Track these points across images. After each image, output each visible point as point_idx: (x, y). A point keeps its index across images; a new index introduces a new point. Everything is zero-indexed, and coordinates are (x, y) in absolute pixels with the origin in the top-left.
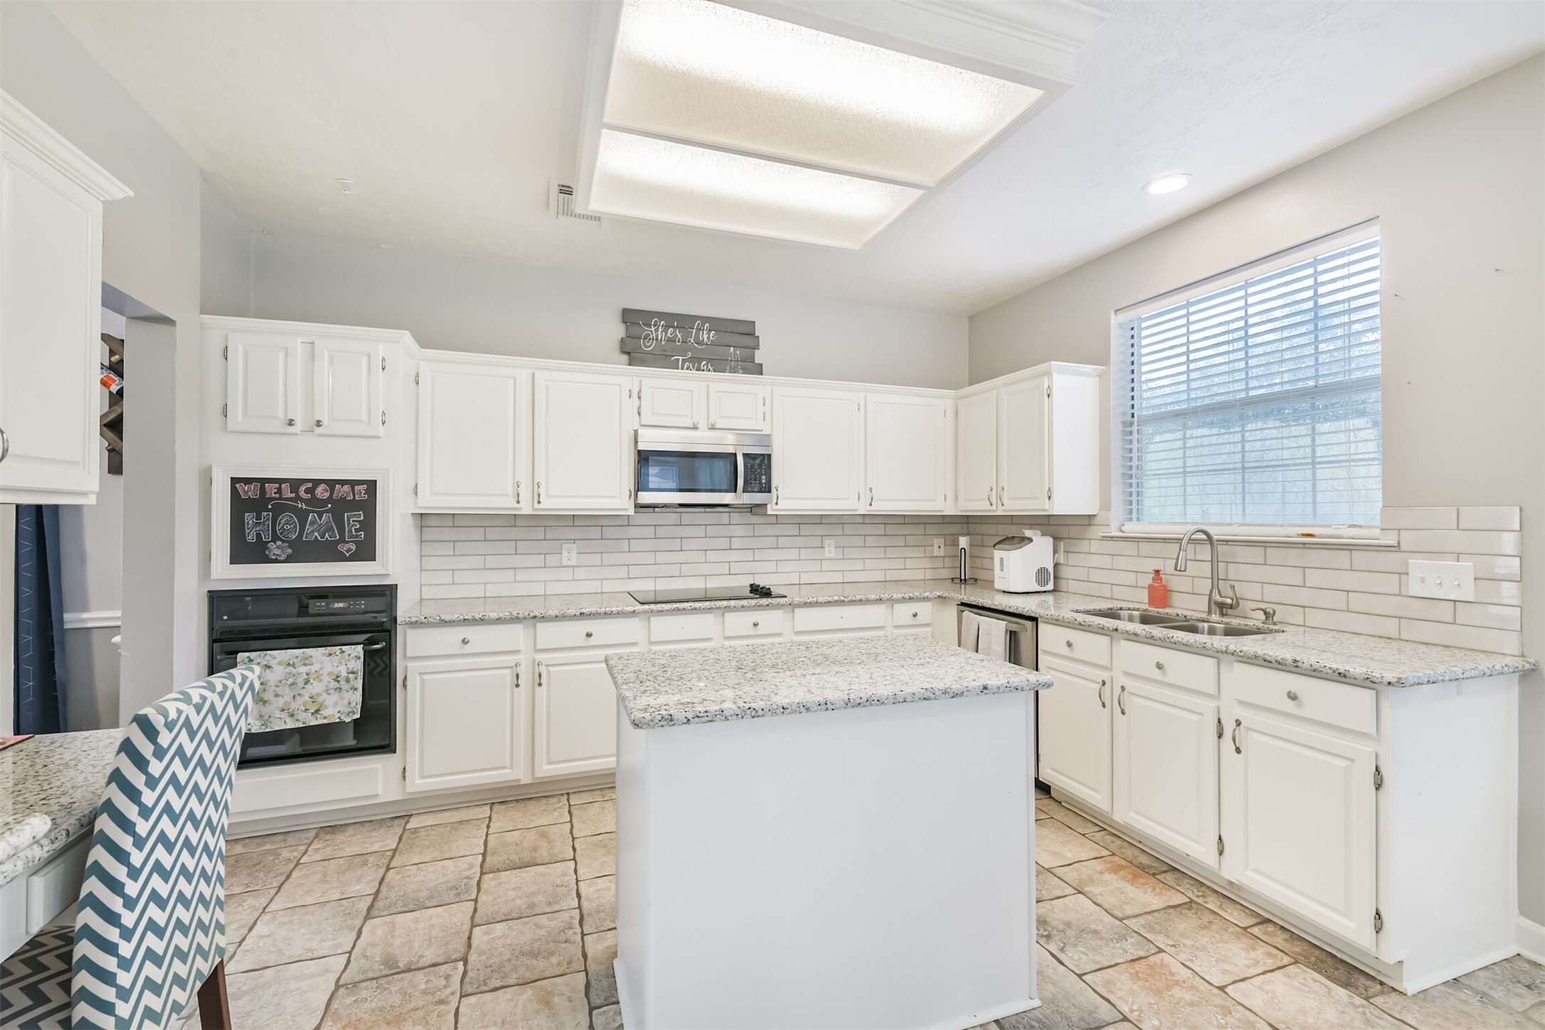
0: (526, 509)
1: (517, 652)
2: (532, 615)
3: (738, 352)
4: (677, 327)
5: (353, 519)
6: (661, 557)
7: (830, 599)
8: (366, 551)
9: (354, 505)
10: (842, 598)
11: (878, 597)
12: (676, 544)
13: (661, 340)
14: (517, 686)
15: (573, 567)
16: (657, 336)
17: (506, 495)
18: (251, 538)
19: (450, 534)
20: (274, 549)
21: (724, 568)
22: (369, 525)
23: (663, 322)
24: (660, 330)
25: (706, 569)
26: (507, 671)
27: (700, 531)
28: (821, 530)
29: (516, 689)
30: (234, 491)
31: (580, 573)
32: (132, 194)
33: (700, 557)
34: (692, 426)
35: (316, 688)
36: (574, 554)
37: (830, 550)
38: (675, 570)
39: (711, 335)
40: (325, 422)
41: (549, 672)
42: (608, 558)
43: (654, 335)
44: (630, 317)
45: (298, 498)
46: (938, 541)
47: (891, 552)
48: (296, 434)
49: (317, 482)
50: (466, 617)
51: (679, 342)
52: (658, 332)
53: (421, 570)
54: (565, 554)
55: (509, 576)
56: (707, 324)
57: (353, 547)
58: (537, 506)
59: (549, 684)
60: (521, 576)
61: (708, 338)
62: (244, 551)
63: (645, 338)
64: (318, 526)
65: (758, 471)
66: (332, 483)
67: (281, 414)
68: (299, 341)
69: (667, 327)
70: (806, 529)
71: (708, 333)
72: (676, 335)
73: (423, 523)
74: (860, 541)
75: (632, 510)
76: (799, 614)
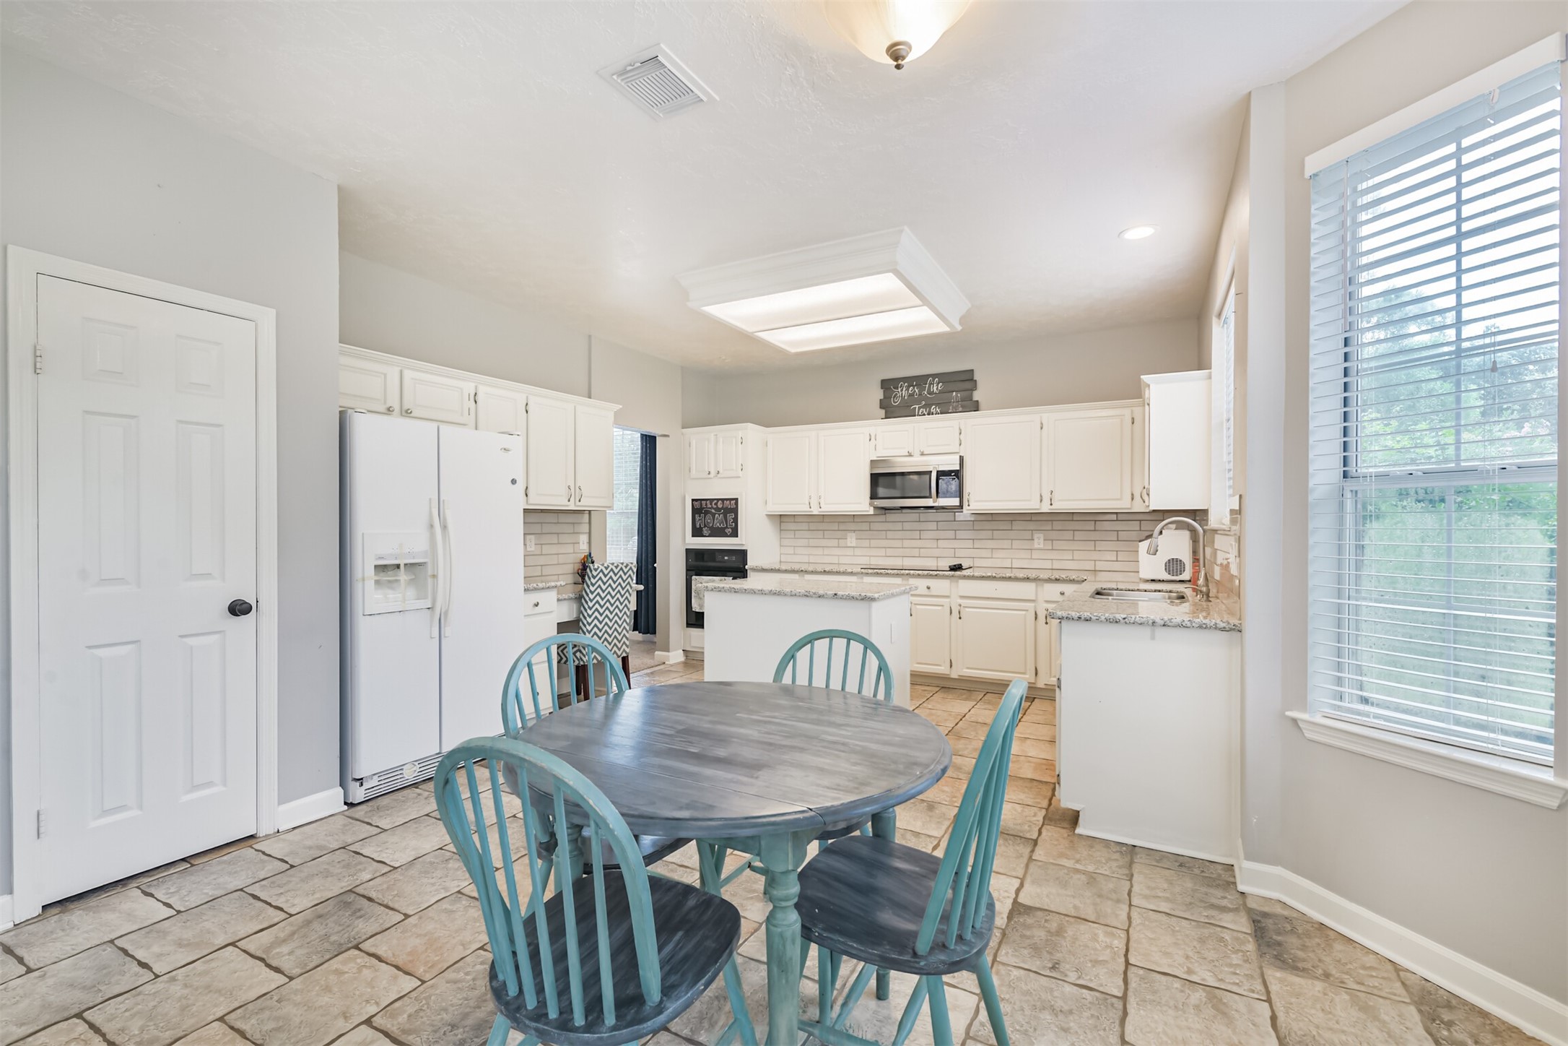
0: (816, 511)
3: (959, 395)
4: (915, 385)
5: (730, 517)
6: (907, 543)
7: (984, 575)
8: (735, 534)
9: (731, 511)
12: (916, 535)
13: (905, 396)
15: (854, 547)
16: (902, 394)
17: (805, 504)
18: (698, 525)
20: (705, 531)
22: (736, 520)
23: (904, 384)
24: (904, 389)
25: (937, 552)
27: (933, 526)
28: (1032, 526)
30: (692, 505)
31: (858, 552)
32: (621, 407)
33: (933, 544)
34: (907, 454)
36: (854, 539)
37: (1039, 541)
38: (916, 552)
39: (939, 386)
40: (721, 472)
42: (874, 543)
43: (900, 394)
44: (888, 385)
45: (712, 508)
48: (711, 478)
49: (718, 500)
51: (916, 396)
52: (903, 392)
54: (849, 539)
55: (819, 551)
56: (937, 379)
57: (730, 530)
58: (820, 510)
60: (827, 551)
61: (937, 389)
62: (697, 532)
63: (894, 397)
64: (718, 521)
66: (723, 500)
67: (707, 469)
68: (712, 435)
69: (908, 387)
70: (1017, 525)
71: (937, 385)
72: (915, 391)
73: (781, 520)
74: (1069, 535)
75: (871, 511)
76: (961, 582)
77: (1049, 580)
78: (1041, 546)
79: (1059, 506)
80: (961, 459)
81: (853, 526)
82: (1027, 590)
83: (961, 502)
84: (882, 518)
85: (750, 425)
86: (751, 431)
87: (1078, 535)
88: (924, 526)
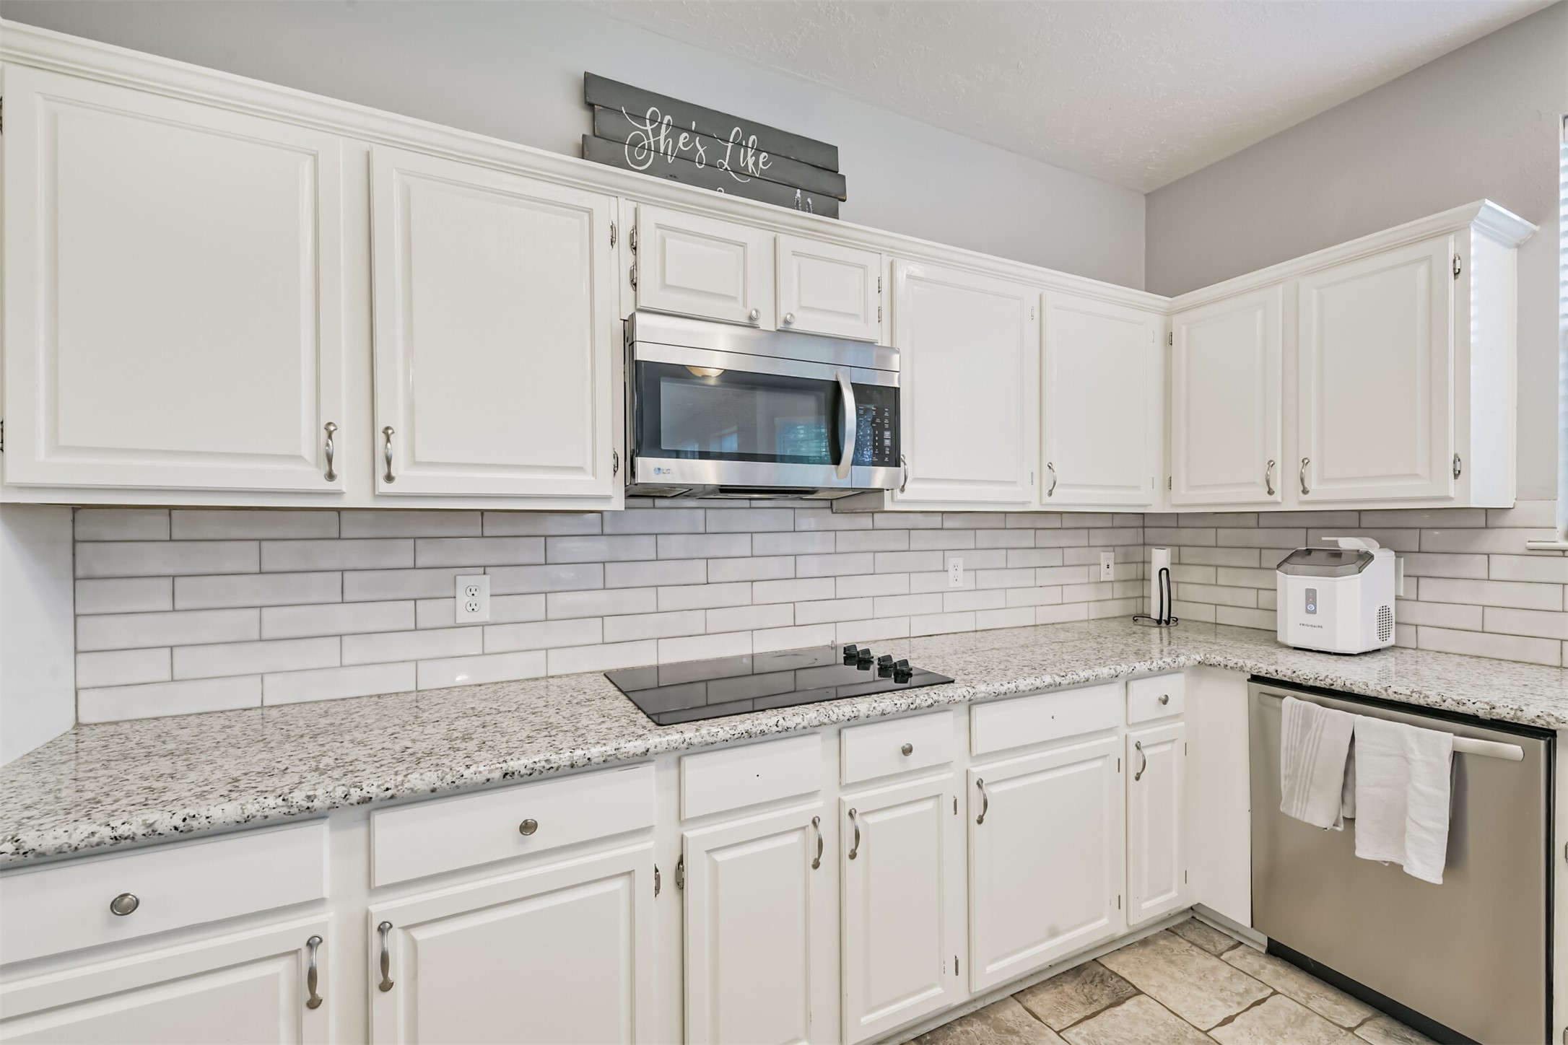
0: (353, 493)
1: (318, 902)
2: (355, 795)
3: (809, 200)
4: (696, 132)
6: (669, 598)
10: (1058, 679)
11: (1113, 672)
12: (696, 571)
13: (666, 153)
14: (314, 1003)
15: (483, 625)
16: (657, 143)
17: (296, 458)
19: (159, 559)
21: (784, 614)
23: (668, 118)
24: (663, 132)
26: (282, 968)
27: (742, 545)
28: (943, 540)
29: (309, 1016)
31: (498, 638)
36: (484, 599)
37: (957, 577)
38: (695, 622)
39: (761, 160)
41: (414, 944)
42: (560, 604)
43: (652, 140)
46: (1106, 557)
47: (1045, 577)
50: (123, 830)
51: (700, 163)
52: (660, 136)
53: (76, 652)
54: (463, 599)
55: (326, 653)
56: (753, 137)
58: (383, 487)
59: (414, 977)
60: (356, 649)
61: (756, 164)
63: (633, 144)
65: (878, 421)
69: (675, 130)
70: (918, 539)
71: (756, 155)
72: (695, 150)
74: (999, 559)
75: (621, 496)
78: (959, 585)
83: (891, 476)
84: (594, 523)
87: (1013, 558)
88: (715, 546)
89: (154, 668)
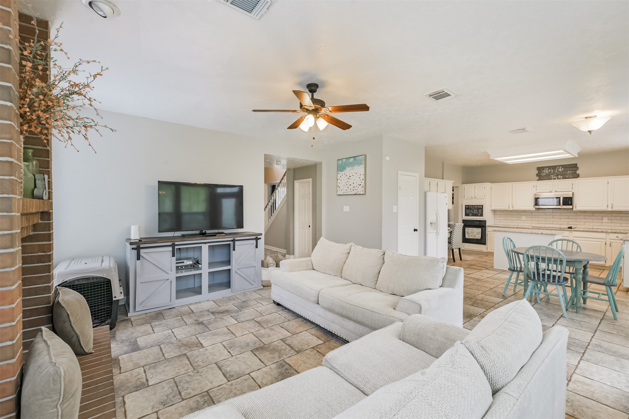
0: (511, 209)
3: (571, 172)
4: (552, 169)
5: (480, 211)
6: (547, 219)
8: (482, 215)
9: (480, 209)
11: (601, 231)
12: (551, 217)
13: (547, 173)
17: (507, 207)
18: (467, 213)
19: (500, 213)
20: (470, 214)
22: (482, 211)
25: (561, 223)
27: (558, 214)
28: (602, 215)
30: (465, 207)
31: (526, 222)
33: (559, 220)
34: (550, 192)
35: (475, 233)
36: (524, 218)
39: (562, 169)
40: (476, 197)
42: (533, 219)
44: (539, 169)
45: (473, 208)
48: (473, 199)
49: (475, 205)
51: (552, 172)
52: (546, 171)
53: (494, 219)
54: (522, 218)
56: (561, 167)
57: (480, 214)
58: (513, 209)
62: (467, 215)
63: (542, 173)
64: (475, 212)
65: (568, 201)
66: (477, 205)
67: (471, 196)
68: (473, 186)
69: (549, 169)
70: (595, 214)
73: (494, 211)
74: (620, 218)
75: (534, 209)
76: (574, 233)
77: (612, 233)
78: (606, 221)
79: (615, 209)
80: (573, 193)
81: (524, 214)
82: (603, 235)
83: (573, 207)
84: (537, 211)
85: (488, 183)
86: (488, 185)
87: (623, 218)
88: (554, 214)
89: (498, 221)
